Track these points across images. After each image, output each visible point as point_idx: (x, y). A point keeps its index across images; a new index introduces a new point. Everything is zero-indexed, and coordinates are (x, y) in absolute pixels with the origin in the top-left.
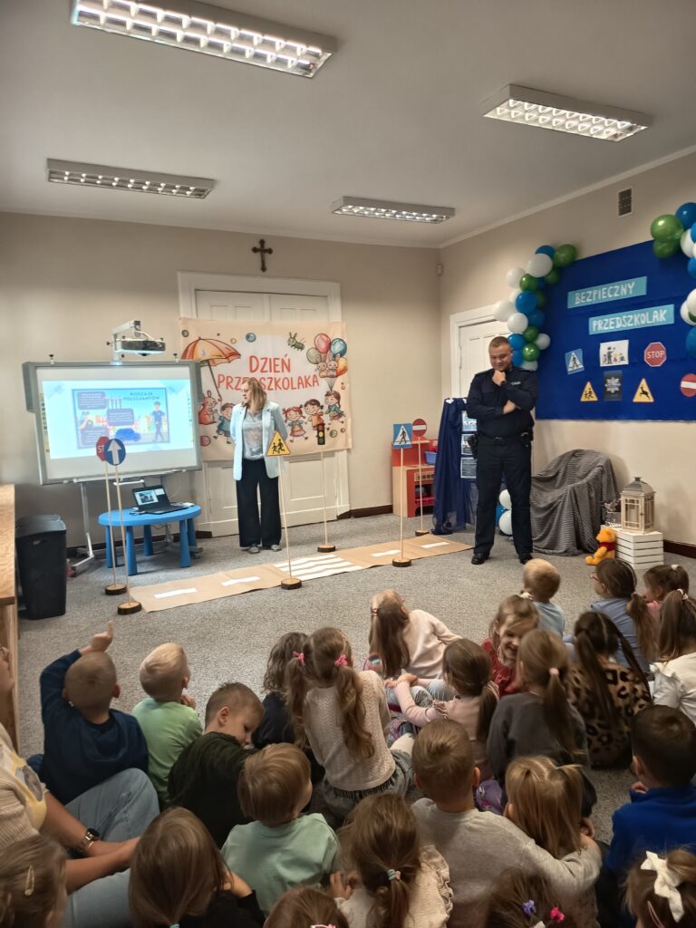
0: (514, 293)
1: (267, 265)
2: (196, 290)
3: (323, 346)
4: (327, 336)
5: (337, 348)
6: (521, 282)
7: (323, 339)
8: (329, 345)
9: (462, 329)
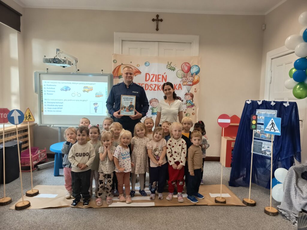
1: (159, 28)
2: (122, 41)
3: (186, 69)
4: (189, 64)
5: (194, 70)
7: (187, 66)
8: (190, 68)
9: (273, 60)
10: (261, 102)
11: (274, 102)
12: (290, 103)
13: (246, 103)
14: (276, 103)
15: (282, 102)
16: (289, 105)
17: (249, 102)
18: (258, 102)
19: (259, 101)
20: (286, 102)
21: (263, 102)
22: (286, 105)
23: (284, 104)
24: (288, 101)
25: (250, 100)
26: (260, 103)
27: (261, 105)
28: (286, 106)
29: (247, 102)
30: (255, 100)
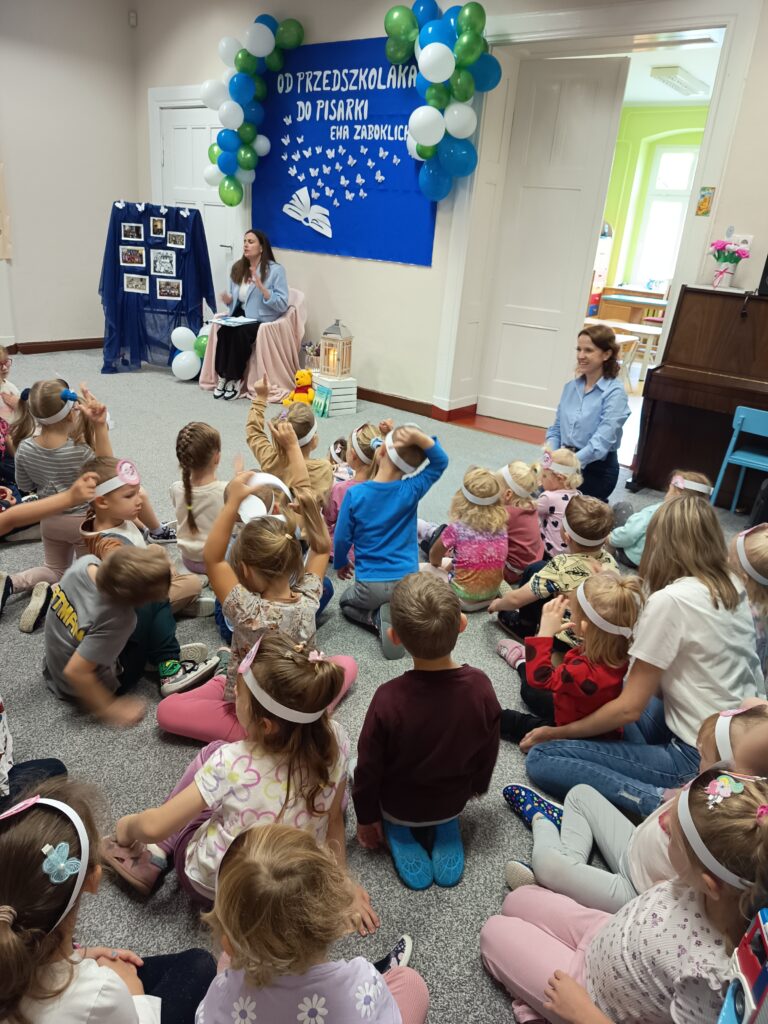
0: (226, 72)
6: (236, 60)
9: (164, 111)
10: (143, 205)
11: (165, 207)
12: (190, 210)
13: (115, 208)
14: (170, 209)
15: (179, 209)
16: (189, 214)
17: (120, 206)
18: (138, 206)
19: (140, 204)
20: (183, 209)
21: (147, 206)
22: (185, 214)
23: (182, 212)
24: (188, 207)
25: (122, 201)
26: (141, 208)
27: (144, 212)
28: (185, 216)
29: (118, 205)
30: (131, 201)
